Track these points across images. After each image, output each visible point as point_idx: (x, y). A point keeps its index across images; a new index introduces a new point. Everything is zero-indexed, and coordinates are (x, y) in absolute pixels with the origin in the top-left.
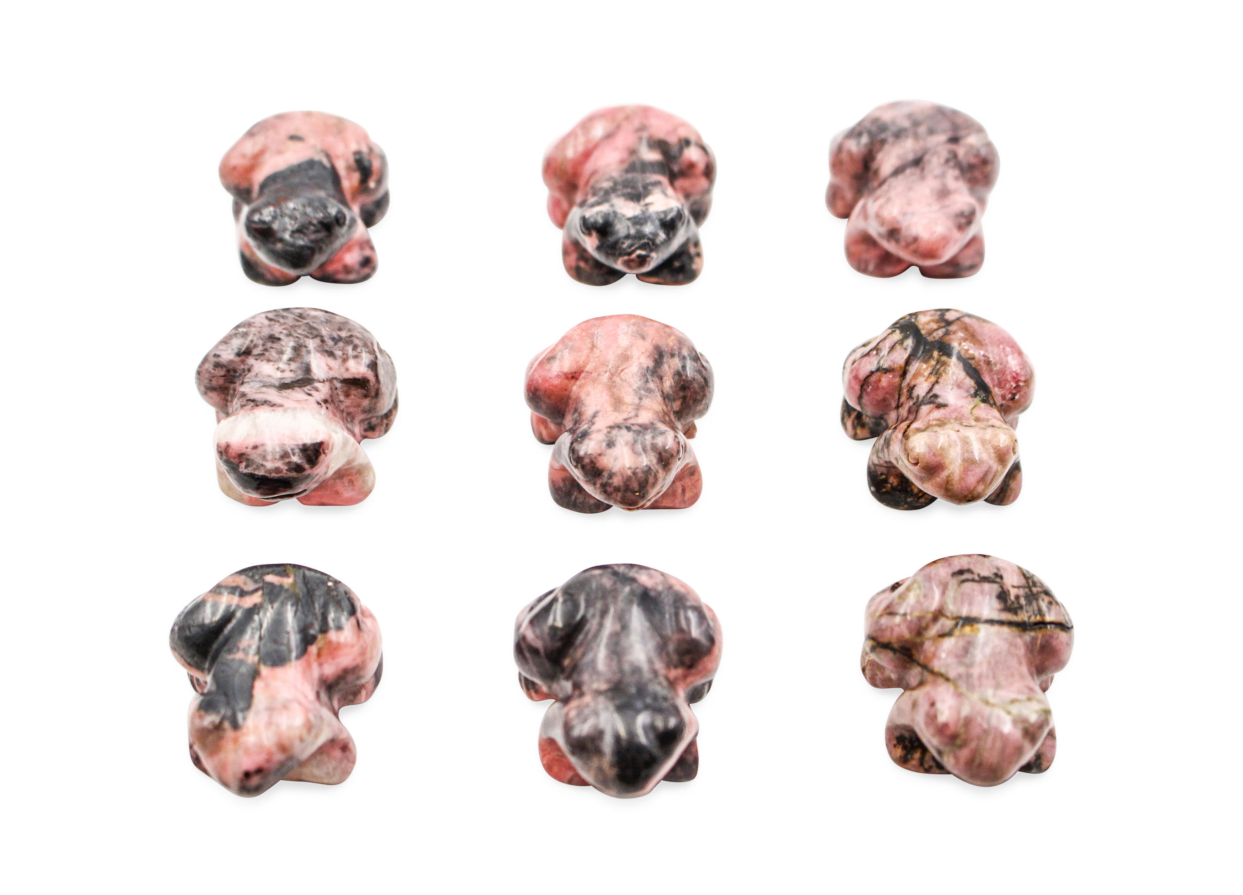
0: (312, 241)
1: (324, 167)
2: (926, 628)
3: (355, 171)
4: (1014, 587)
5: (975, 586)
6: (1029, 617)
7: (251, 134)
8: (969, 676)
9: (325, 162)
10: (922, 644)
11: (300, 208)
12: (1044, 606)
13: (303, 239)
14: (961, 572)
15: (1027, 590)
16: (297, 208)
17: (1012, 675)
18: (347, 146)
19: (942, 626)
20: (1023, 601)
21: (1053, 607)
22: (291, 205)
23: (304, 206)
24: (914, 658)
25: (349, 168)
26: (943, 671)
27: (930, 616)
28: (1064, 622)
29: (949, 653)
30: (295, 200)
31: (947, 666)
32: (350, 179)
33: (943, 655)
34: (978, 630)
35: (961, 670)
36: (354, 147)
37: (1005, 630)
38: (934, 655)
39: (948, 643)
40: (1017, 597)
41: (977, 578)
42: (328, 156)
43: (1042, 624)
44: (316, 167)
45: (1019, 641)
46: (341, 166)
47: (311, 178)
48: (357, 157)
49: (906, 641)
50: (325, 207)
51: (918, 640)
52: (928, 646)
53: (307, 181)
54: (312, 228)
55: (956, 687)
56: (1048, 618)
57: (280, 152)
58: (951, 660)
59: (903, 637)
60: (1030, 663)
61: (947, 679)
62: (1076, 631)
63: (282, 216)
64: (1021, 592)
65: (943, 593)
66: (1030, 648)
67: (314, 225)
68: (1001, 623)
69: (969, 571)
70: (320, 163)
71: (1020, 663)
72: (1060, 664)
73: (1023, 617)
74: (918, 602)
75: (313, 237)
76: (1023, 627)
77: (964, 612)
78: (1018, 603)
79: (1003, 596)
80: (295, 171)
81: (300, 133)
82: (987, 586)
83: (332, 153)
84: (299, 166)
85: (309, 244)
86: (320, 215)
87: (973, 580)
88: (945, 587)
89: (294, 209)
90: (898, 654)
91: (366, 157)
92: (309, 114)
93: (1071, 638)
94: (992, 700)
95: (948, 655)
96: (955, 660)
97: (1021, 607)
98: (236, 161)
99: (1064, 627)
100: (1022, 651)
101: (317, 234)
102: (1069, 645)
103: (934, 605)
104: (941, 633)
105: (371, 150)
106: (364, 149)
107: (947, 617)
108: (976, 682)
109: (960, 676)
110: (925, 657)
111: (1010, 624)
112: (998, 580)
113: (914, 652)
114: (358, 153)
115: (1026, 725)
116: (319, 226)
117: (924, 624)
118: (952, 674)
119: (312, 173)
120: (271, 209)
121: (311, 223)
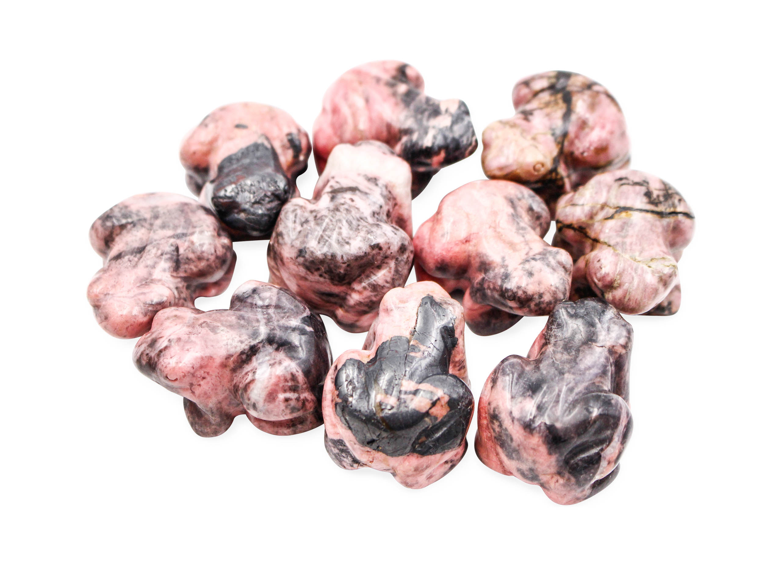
0: (268, 210)
1: (267, 149)
2: (596, 214)
3: (288, 148)
4: (656, 189)
5: (630, 188)
6: (666, 209)
7: (204, 124)
8: (624, 243)
9: (266, 143)
10: (593, 225)
11: (256, 183)
12: (676, 201)
13: (261, 209)
14: (621, 179)
15: (665, 192)
16: (253, 184)
17: (653, 244)
18: (280, 129)
19: (607, 213)
20: (662, 199)
21: (682, 203)
22: (249, 182)
23: (259, 182)
24: (588, 234)
25: (284, 147)
26: (606, 240)
27: (599, 206)
28: (689, 213)
29: (611, 229)
30: (250, 178)
31: (610, 237)
32: (285, 155)
33: (607, 231)
34: (631, 215)
35: (619, 240)
36: (286, 130)
37: (649, 216)
38: (601, 231)
39: (611, 223)
40: (658, 196)
41: (631, 183)
42: (267, 139)
43: (675, 213)
44: (260, 148)
45: (658, 223)
46: (277, 146)
47: (258, 158)
48: (290, 137)
49: (583, 223)
50: (276, 182)
51: (590, 222)
52: (597, 226)
53: (255, 160)
54: (267, 199)
55: (615, 250)
56: (679, 209)
57: (230, 139)
58: (613, 234)
59: (580, 220)
60: (665, 239)
61: (609, 246)
62: (697, 220)
63: (242, 191)
64: (661, 193)
65: (609, 191)
66: (666, 230)
67: (268, 197)
68: (647, 211)
69: (626, 178)
70: (263, 145)
71: (658, 237)
72: (686, 242)
73: (661, 208)
74: (591, 197)
75: (269, 206)
76: (660, 214)
77: (622, 204)
78: (659, 200)
79: (648, 194)
80: (246, 152)
81: (243, 122)
82: (638, 188)
83: (269, 136)
84: (247, 148)
85: (266, 212)
86: (272, 188)
87: (628, 184)
88: (610, 188)
89: (251, 185)
90: (577, 232)
91: (296, 137)
92: (246, 105)
93: (693, 224)
94: (638, 258)
95: (610, 230)
96: (615, 234)
97: (660, 202)
98: (195, 148)
99: (688, 215)
100: (660, 230)
101: (271, 203)
102: (692, 228)
103: (602, 200)
104: (606, 217)
105: (299, 131)
106: (294, 131)
107: (610, 207)
108: (628, 248)
109: (617, 243)
110: (595, 233)
111: (653, 212)
112: (645, 184)
113: (588, 230)
114: (289, 134)
115: (661, 274)
116: (272, 197)
117: (595, 211)
118: (612, 243)
119: (258, 154)
120: (233, 186)
121: (266, 196)
